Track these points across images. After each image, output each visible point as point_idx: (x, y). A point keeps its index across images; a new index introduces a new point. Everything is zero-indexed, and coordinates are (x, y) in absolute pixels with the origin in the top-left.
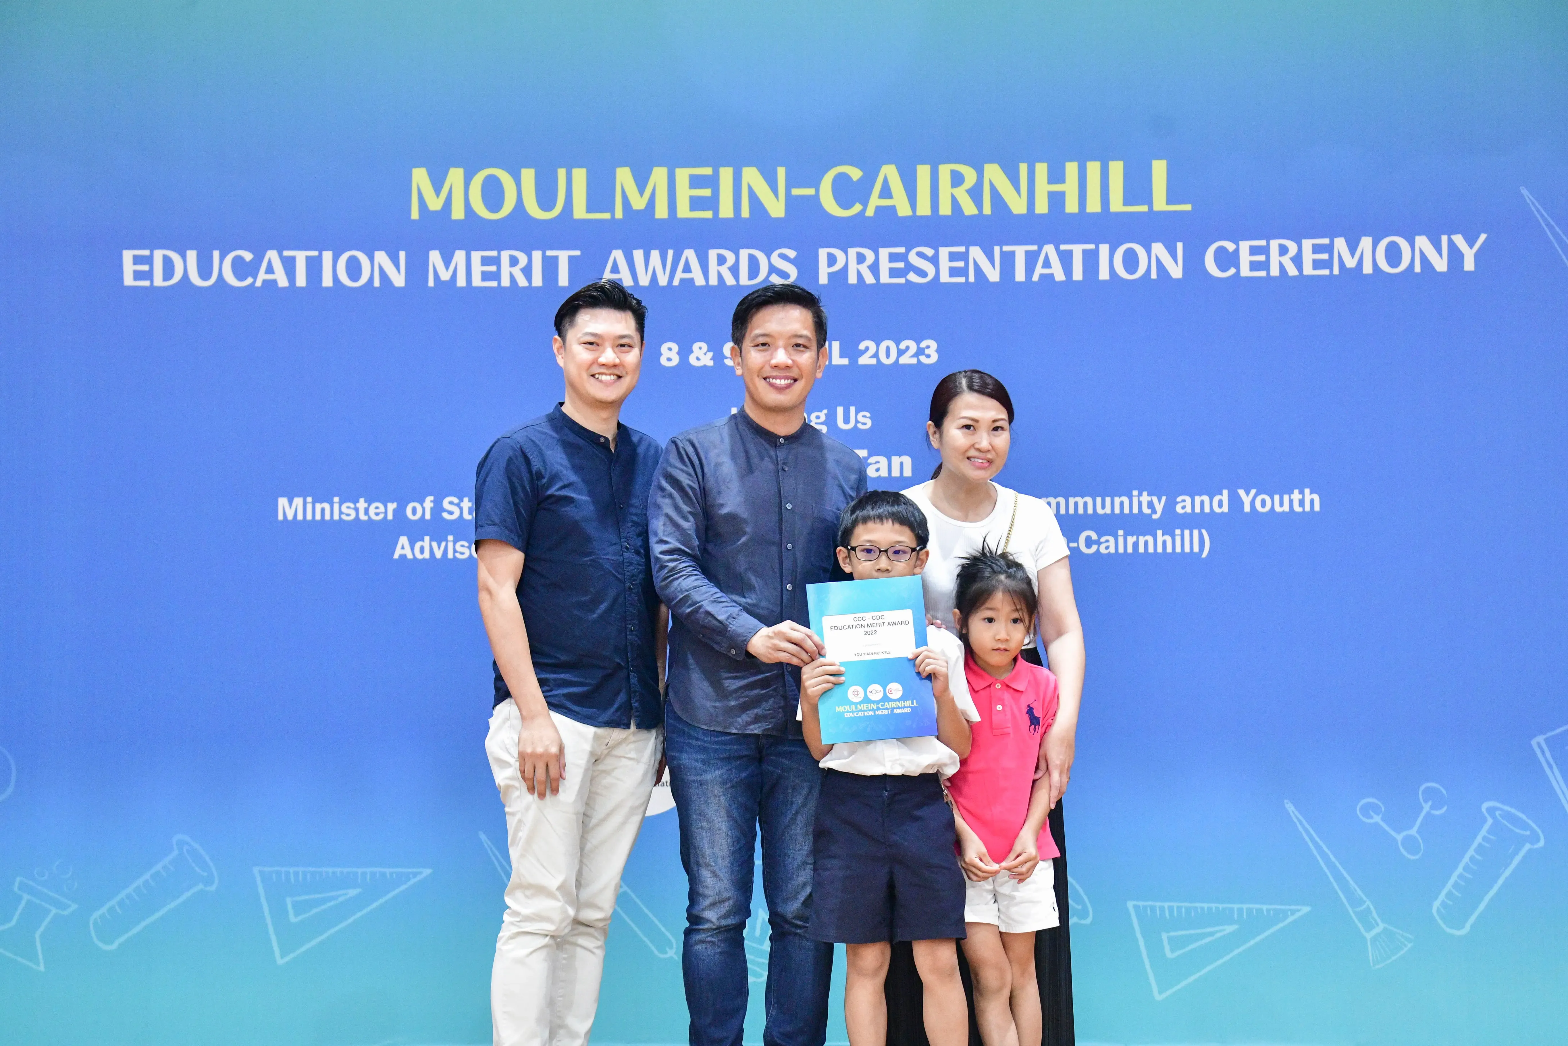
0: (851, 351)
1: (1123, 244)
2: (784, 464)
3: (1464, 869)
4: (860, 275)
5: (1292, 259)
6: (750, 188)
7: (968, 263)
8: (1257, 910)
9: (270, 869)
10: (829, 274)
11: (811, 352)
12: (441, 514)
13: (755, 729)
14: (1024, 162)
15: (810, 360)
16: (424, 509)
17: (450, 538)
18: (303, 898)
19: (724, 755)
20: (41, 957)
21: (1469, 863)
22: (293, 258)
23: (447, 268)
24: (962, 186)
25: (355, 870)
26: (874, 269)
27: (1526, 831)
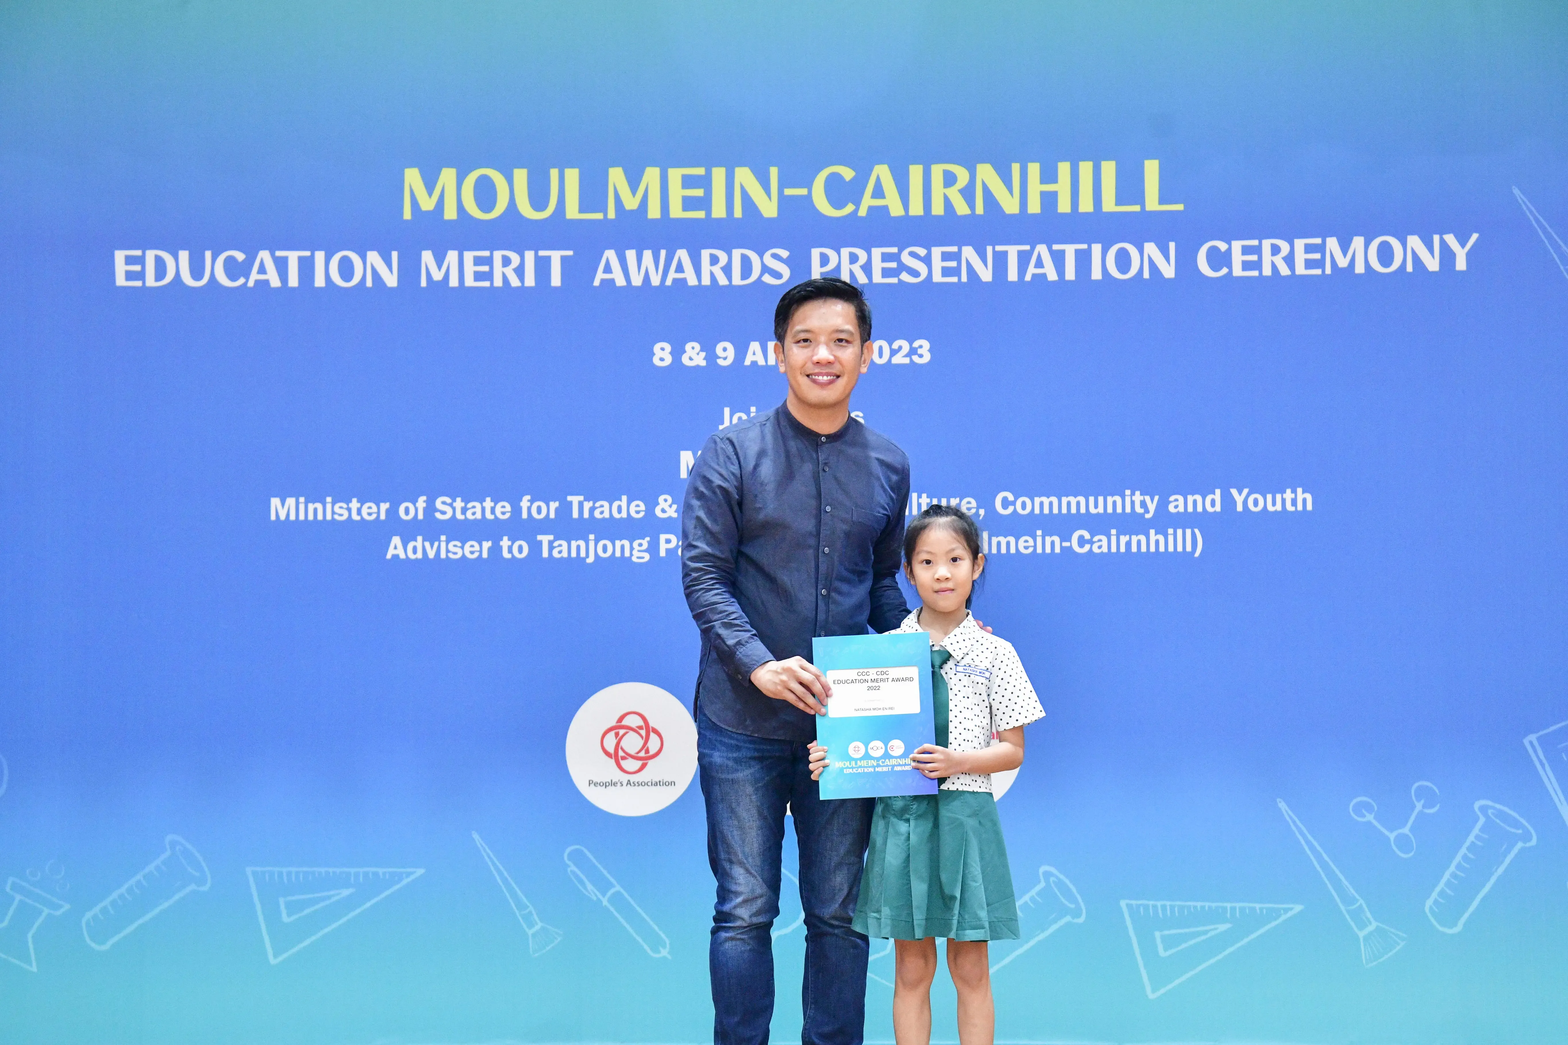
1: (1115, 243)
2: (826, 464)
3: (1457, 867)
4: (852, 275)
5: (1284, 259)
6: (742, 187)
7: (961, 263)
8: (1250, 909)
11: (854, 346)
12: (434, 514)
14: (1016, 162)
15: (854, 355)
17: (444, 538)
19: (757, 755)
20: (33, 957)
21: (1462, 862)
23: (440, 268)
25: (348, 870)
26: (867, 268)
27: (1518, 829)
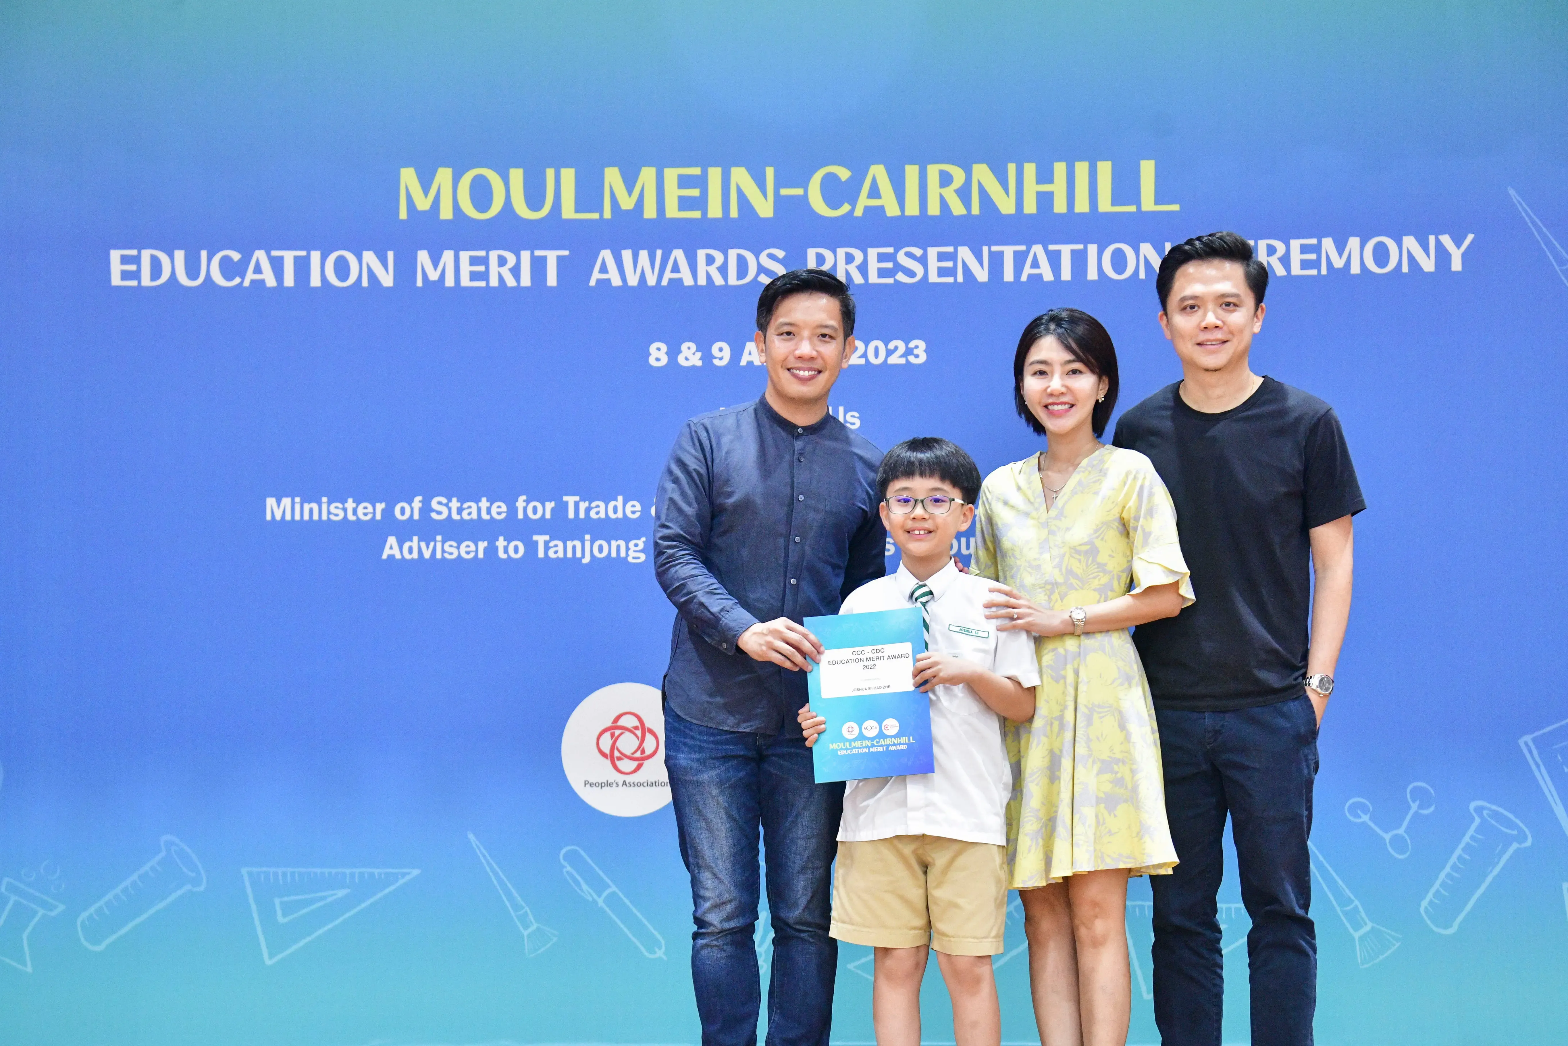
1: (1110, 244)
2: (801, 454)
3: (1452, 868)
5: (1280, 259)
7: (957, 263)
9: (259, 870)
11: (837, 341)
12: (429, 514)
14: (1012, 162)
15: (835, 350)
16: (412, 509)
17: (439, 538)
18: (292, 898)
19: (721, 755)
20: (28, 958)
21: (1458, 864)
22: (281, 258)
23: (436, 268)
24: (951, 186)
25: (343, 870)
26: (863, 269)
27: (1513, 830)
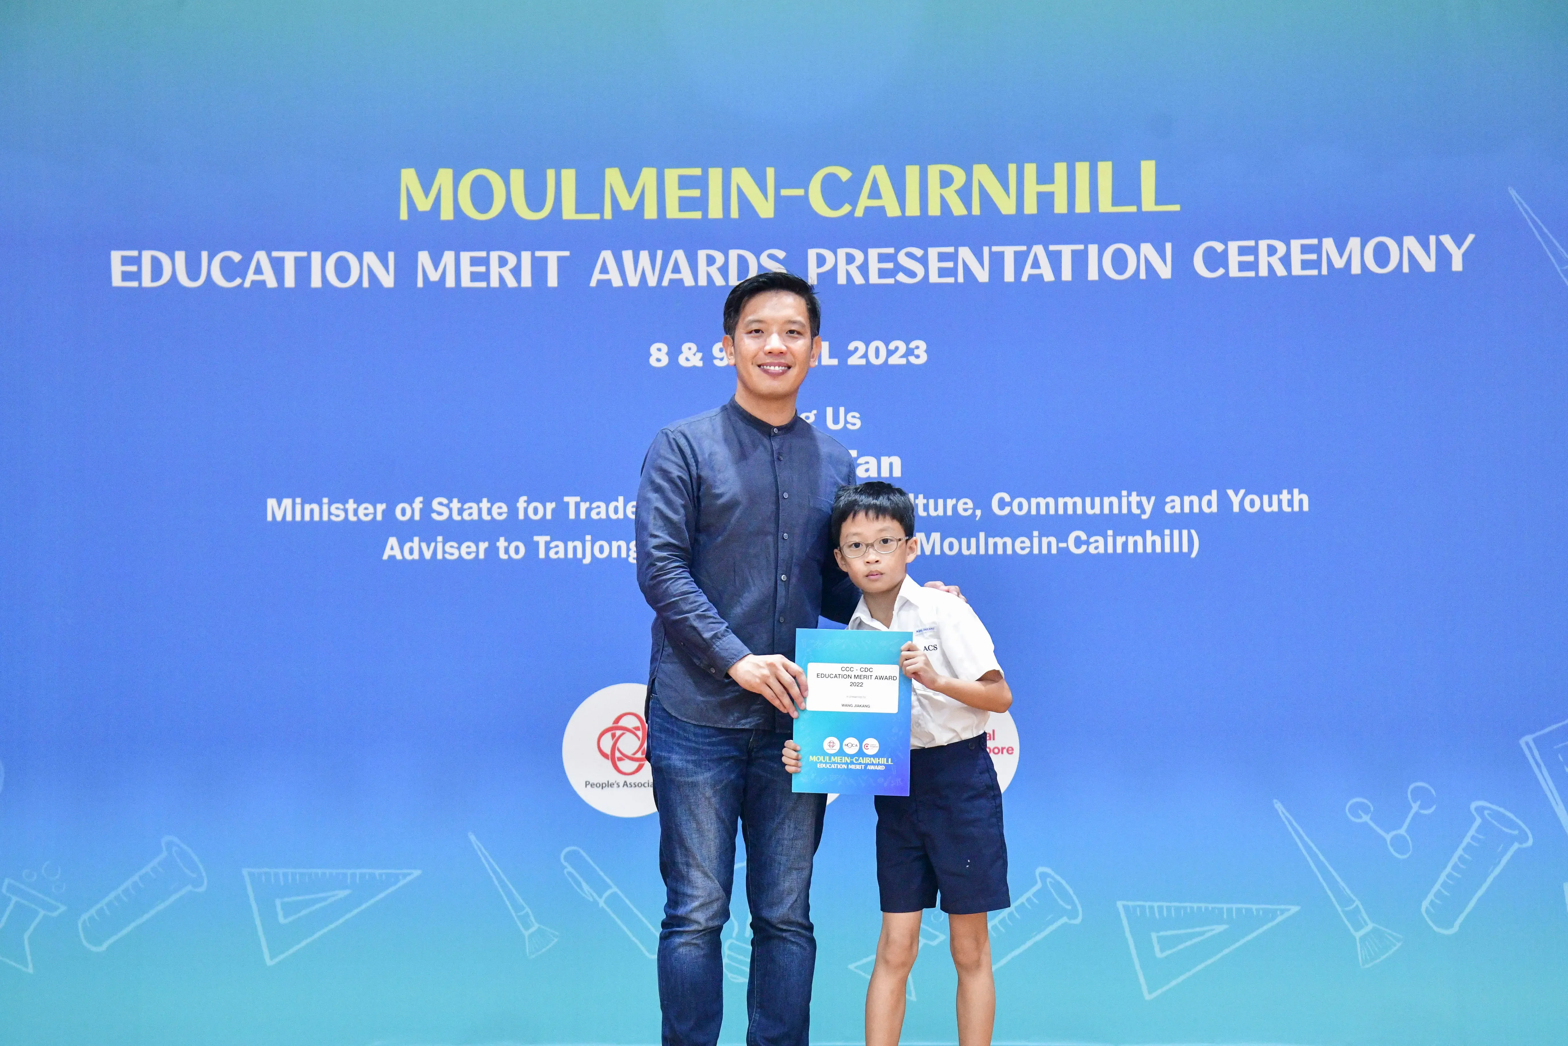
0: (840, 352)
1: (1111, 244)
2: (779, 453)
3: (1453, 868)
4: (849, 276)
5: (1281, 259)
6: (739, 188)
7: (957, 264)
8: (1246, 909)
9: (259, 871)
10: (819, 275)
11: (805, 338)
12: (430, 515)
13: (746, 723)
14: (1012, 163)
15: (804, 348)
16: (413, 510)
17: (440, 539)
18: (292, 899)
19: (715, 756)
20: (29, 958)
21: (1458, 863)
22: (282, 259)
23: (436, 269)
24: (951, 187)
25: (345, 871)
26: (864, 269)
27: (1514, 830)
